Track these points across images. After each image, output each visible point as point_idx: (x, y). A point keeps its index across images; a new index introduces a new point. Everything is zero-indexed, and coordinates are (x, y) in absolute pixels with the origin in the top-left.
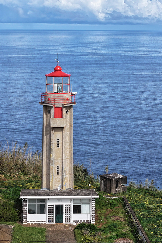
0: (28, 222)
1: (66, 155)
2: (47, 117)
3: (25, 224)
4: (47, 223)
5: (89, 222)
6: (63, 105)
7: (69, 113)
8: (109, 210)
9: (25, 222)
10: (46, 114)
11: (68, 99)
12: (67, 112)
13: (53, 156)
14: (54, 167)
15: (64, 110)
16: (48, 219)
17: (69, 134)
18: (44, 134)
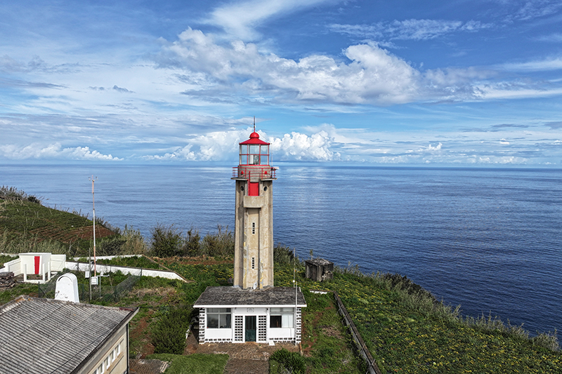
0: (207, 340)
1: (264, 243)
2: (240, 196)
3: (202, 344)
4: (234, 342)
5: (293, 340)
6: (260, 180)
7: (267, 191)
8: (319, 313)
9: (201, 342)
10: (240, 192)
11: (266, 173)
12: (265, 189)
13: (246, 244)
14: (248, 259)
15: (262, 187)
16: (234, 336)
17: (267, 217)
18: (237, 217)
